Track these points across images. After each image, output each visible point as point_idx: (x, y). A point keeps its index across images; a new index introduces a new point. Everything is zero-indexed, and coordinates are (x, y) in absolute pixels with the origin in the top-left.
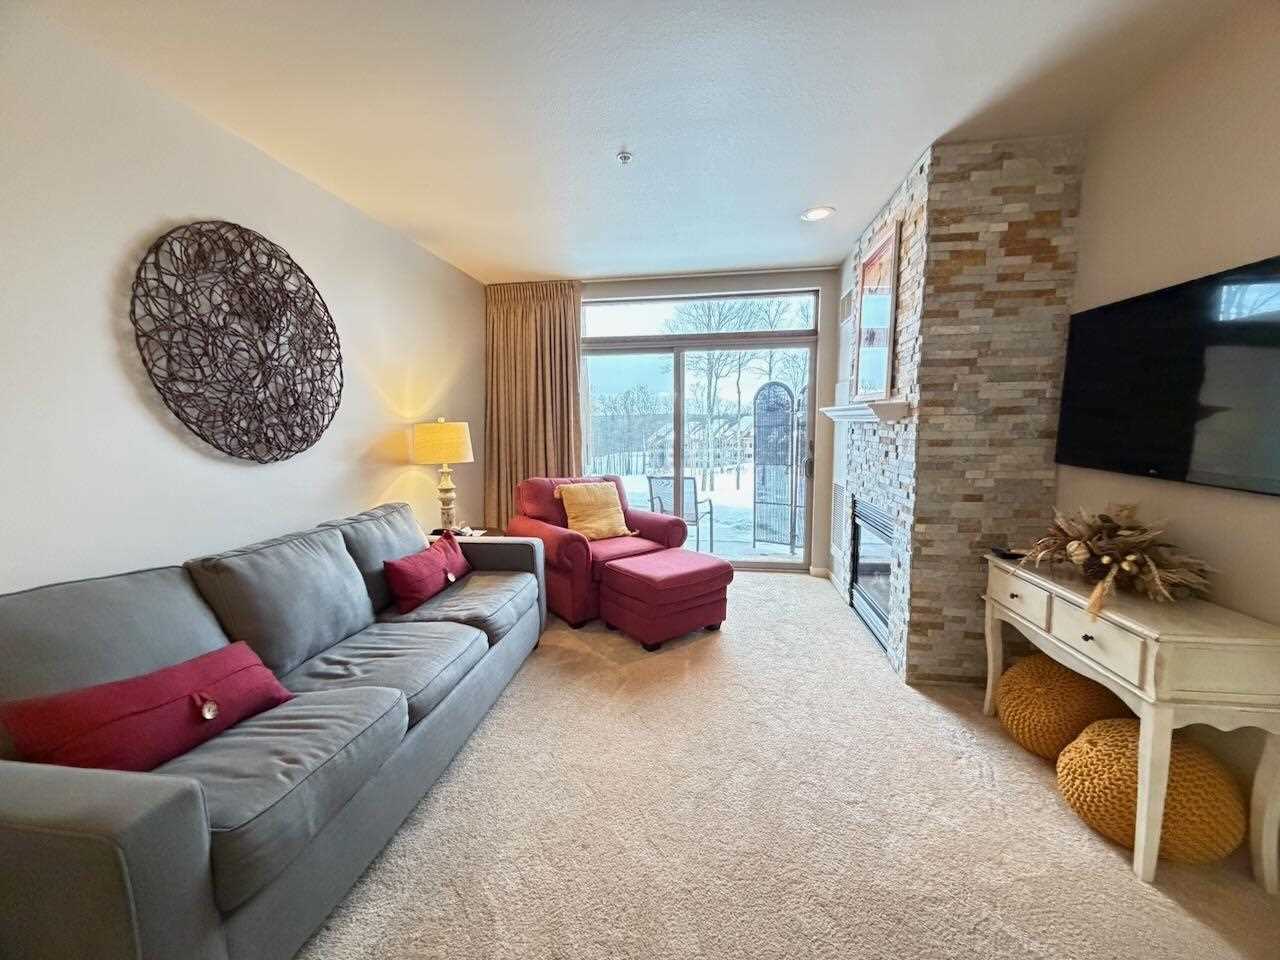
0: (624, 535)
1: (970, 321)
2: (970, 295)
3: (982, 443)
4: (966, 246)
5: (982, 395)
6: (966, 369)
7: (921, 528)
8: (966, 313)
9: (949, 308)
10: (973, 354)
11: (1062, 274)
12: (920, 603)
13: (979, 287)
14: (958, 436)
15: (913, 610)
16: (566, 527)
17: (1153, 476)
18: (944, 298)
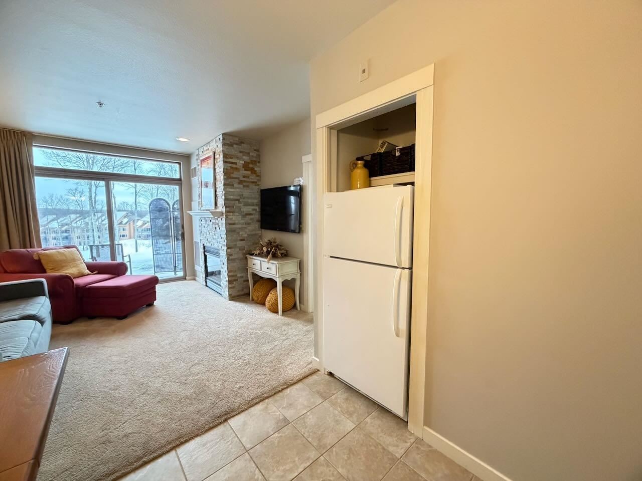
0: (88, 275)
1: (236, 188)
2: (237, 180)
3: (243, 224)
4: (234, 166)
5: (242, 210)
6: (237, 202)
7: (229, 250)
8: (236, 185)
9: (231, 183)
10: (239, 198)
11: (257, 178)
12: (231, 274)
13: (238, 178)
14: (236, 222)
15: (229, 276)
17: (278, 230)
18: (230, 180)
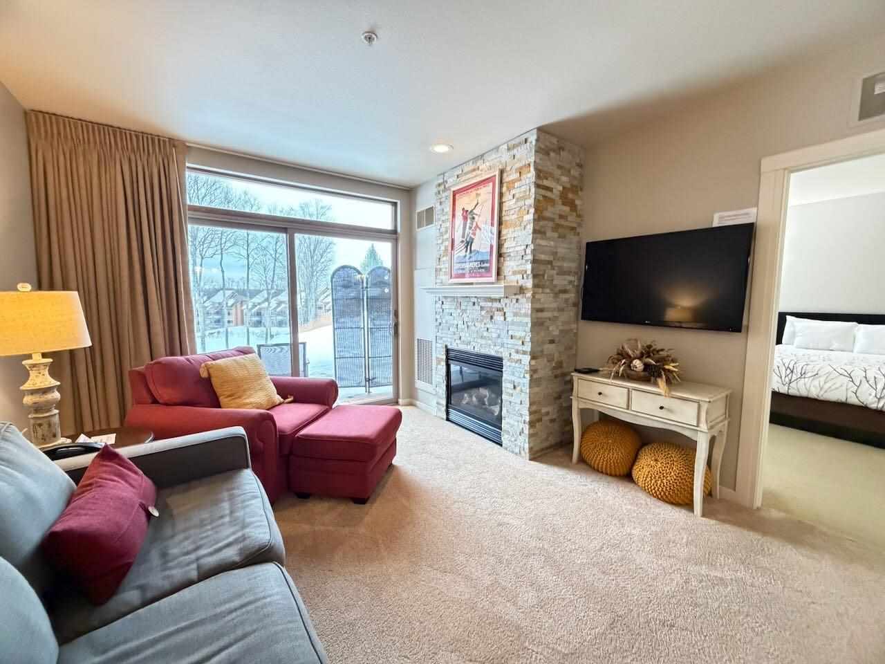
0: (280, 404)
1: (549, 239)
2: (550, 224)
3: (554, 310)
4: (548, 194)
5: (555, 282)
6: (549, 266)
7: (533, 362)
8: (549, 234)
9: (543, 230)
10: (551, 258)
11: (579, 220)
12: (534, 408)
13: (552, 220)
14: (546, 306)
15: (531, 413)
16: (220, 407)
17: (648, 324)
18: (542, 223)
